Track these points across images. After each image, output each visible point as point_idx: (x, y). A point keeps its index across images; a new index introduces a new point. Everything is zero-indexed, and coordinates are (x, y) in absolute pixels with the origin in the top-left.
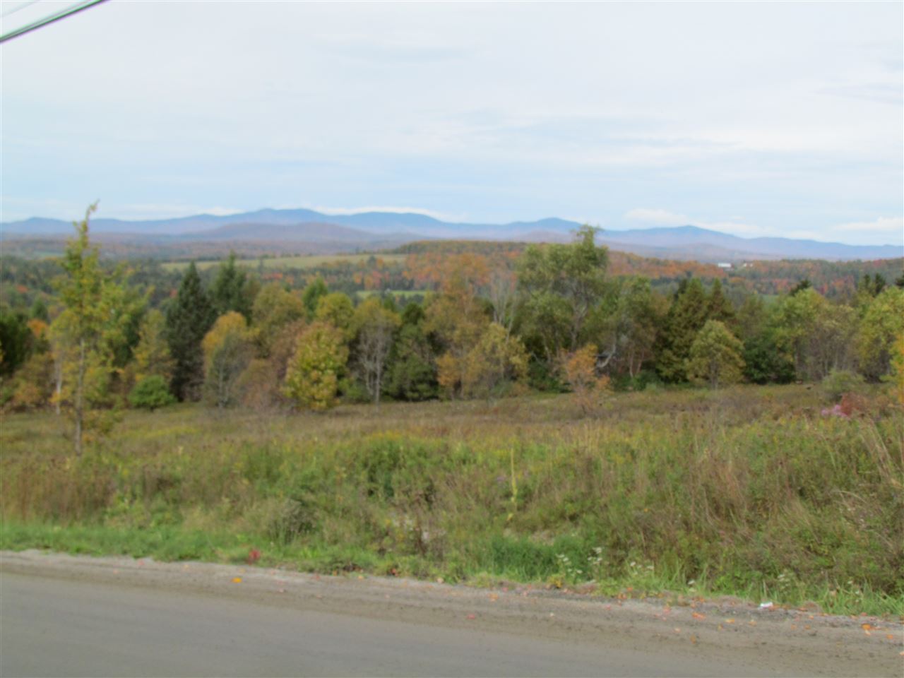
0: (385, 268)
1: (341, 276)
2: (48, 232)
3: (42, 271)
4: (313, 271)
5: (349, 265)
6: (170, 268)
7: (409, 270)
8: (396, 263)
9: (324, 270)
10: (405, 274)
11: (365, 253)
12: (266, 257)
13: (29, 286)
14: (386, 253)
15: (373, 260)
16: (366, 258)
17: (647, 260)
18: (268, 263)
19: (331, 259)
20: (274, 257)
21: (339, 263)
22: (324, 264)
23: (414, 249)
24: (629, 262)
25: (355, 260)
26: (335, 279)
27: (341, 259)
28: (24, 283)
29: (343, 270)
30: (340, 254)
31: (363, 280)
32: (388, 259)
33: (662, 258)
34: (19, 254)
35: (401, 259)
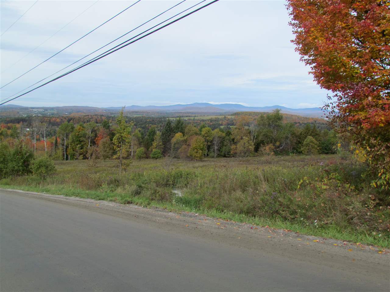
0: (229, 119)
1: (216, 121)
2: (136, 109)
4: (208, 120)
5: (218, 119)
7: (235, 120)
8: (231, 118)
9: (211, 120)
11: (223, 115)
12: (196, 116)
14: (229, 115)
15: (225, 117)
16: (223, 117)
17: (303, 117)
18: (196, 118)
19: (214, 117)
20: (198, 116)
21: (216, 118)
22: (211, 118)
23: (237, 114)
24: (298, 118)
25: (220, 117)
26: (214, 123)
27: (216, 117)
29: (217, 120)
30: (216, 116)
31: (222, 123)
32: (229, 117)
33: (308, 117)
34: (129, 115)
35: (233, 117)
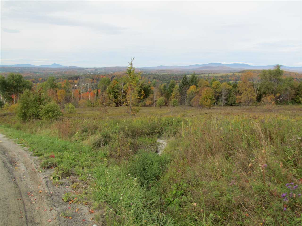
0: (236, 76)
2: (164, 69)
3: (161, 77)
4: (220, 77)
6: (189, 76)
9: (222, 77)
10: (241, 77)
11: (232, 73)
12: (210, 74)
13: (159, 80)
14: (237, 73)
15: (234, 74)
16: (232, 74)
17: (300, 74)
18: (210, 75)
19: (224, 74)
20: (212, 74)
21: (226, 75)
22: (223, 75)
23: (243, 72)
24: (296, 75)
25: (230, 74)
26: (225, 79)
27: (226, 74)
28: (158, 79)
29: (227, 76)
30: (226, 73)
31: (231, 79)
32: (237, 74)
34: (158, 73)
35: (240, 74)
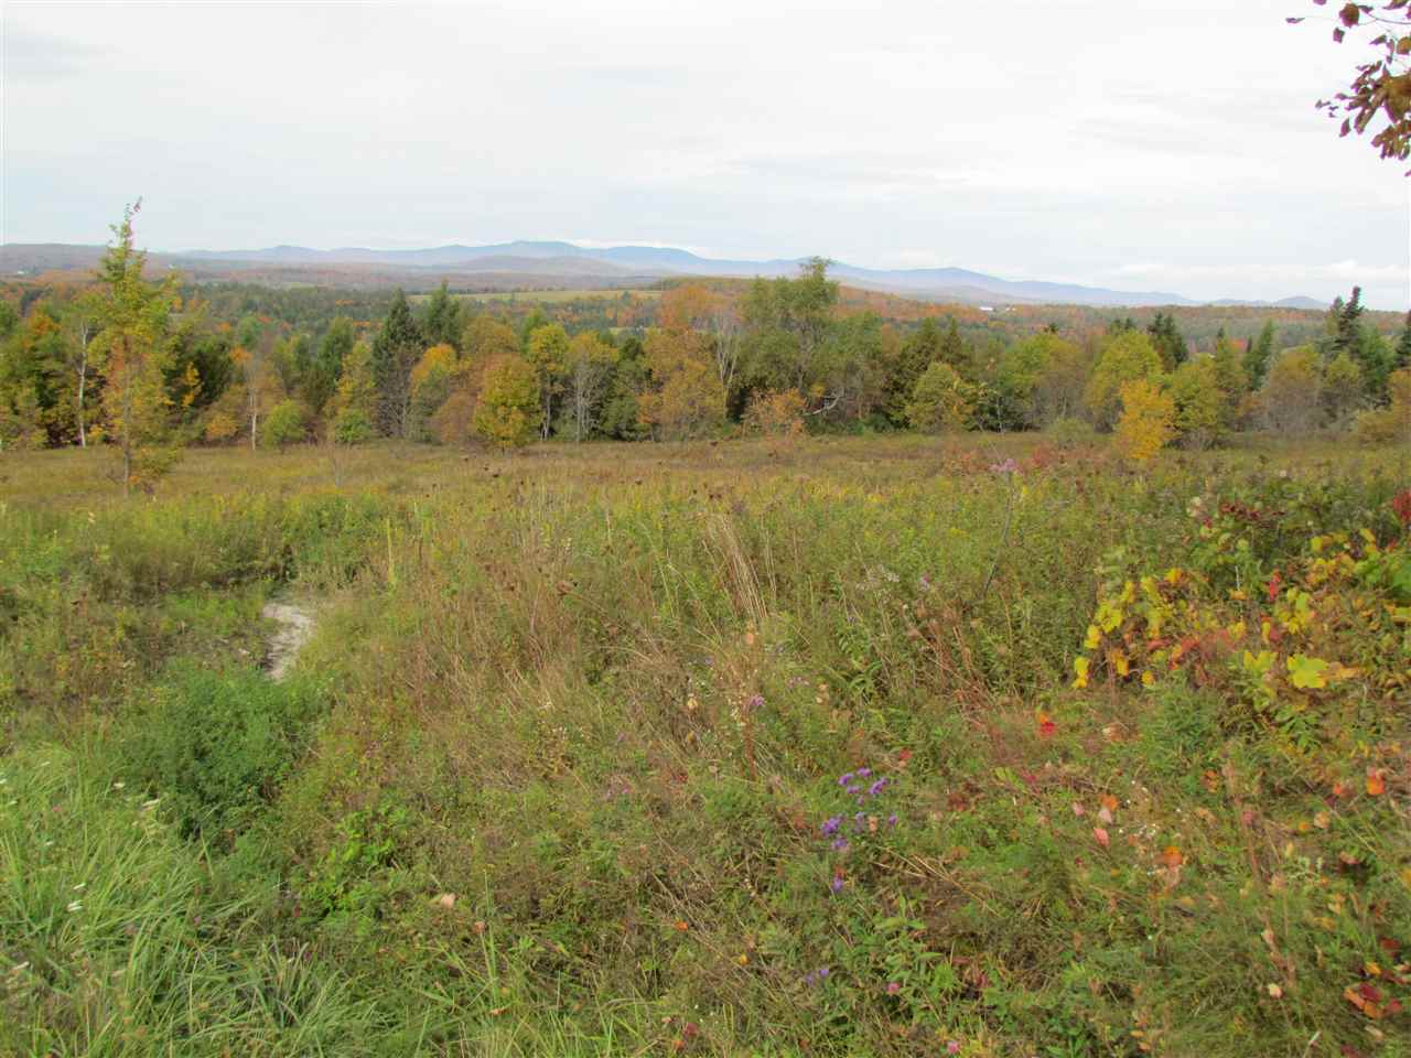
0: (639, 304)
1: (594, 311)
2: (293, 260)
3: (285, 300)
4: (565, 306)
5: (603, 300)
6: (419, 300)
7: (663, 307)
8: (650, 298)
9: (576, 306)
10: (659, 310)
11: (619, 289)
12: (518, 291)
13: (272, 315)
14: (642, 289)
15: (626, 295)
16: (622, 293)
18: (520, 297)
19: (584, 294)
20: (526, 291)
21: (593, 299)
22: (578, 299)
23: (666, 285)
24: (889, 303)
25: (609, 295)
26: (587, 315)
27: (595, 294)
28: (267, 313)
29: (596, 305)
30: (595, 289)
31: (616, 316)
32: (643, 295)
33: (923, 301)
34: (266, 283)
35: (656, 295)
